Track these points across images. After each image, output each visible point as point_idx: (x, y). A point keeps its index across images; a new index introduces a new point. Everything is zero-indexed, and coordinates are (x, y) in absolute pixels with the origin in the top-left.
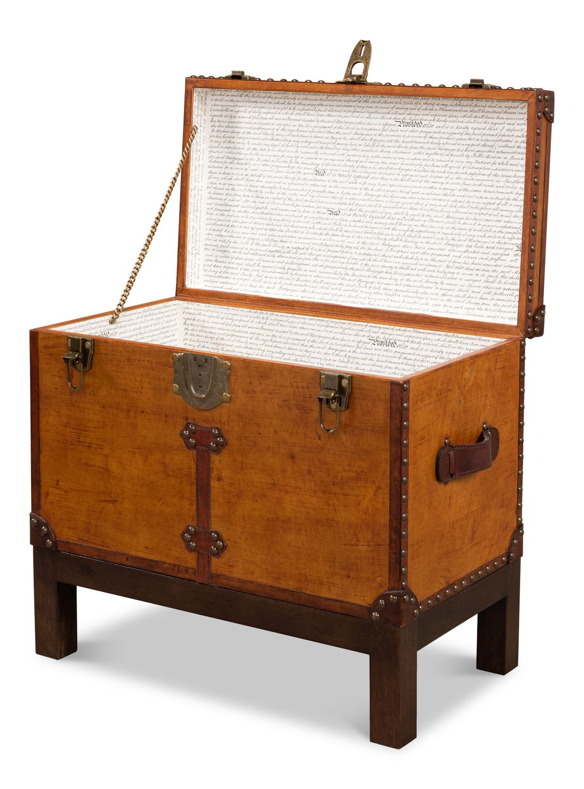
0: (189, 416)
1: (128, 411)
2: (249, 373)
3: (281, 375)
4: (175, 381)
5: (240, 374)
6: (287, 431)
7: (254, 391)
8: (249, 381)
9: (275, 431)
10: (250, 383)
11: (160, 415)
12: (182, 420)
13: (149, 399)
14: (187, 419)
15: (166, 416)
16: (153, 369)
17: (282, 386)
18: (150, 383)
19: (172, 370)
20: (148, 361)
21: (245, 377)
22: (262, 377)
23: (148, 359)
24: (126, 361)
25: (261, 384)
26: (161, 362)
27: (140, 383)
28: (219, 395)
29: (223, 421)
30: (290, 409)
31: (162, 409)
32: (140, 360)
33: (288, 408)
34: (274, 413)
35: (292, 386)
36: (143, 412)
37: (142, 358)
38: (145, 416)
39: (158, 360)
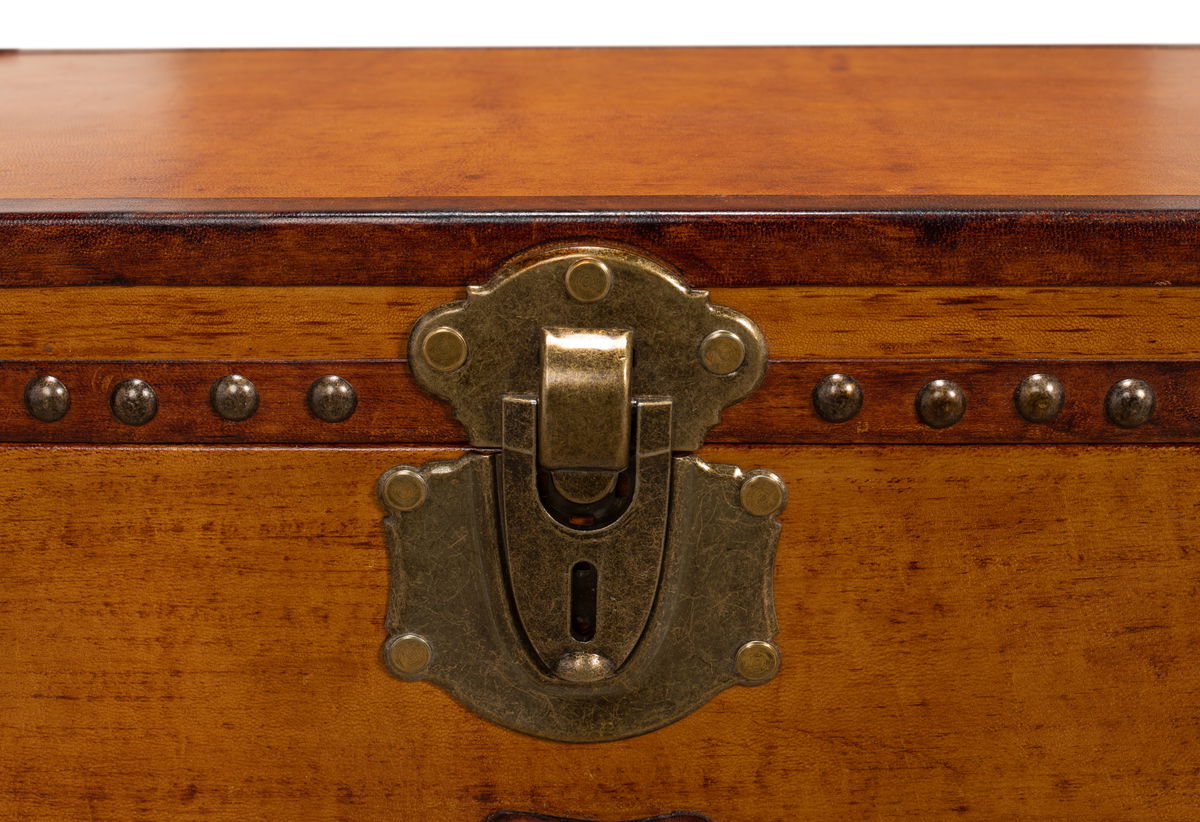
0: (502, 778)
1: (94, 796)
2: (907, 516)
3: (1122, 498)
4: (410, 620)
5: (844, 526)
6: (1138, 772)
7: (938, 607)
8: (904, 553)
9: (1064, 785)
10: (914, 566)
11: (306, 794)
12: (453, 804)
13: (227, 726)
14: (485, 798)
15: (347, 796)
16: (244, 570)
17: (1122, 558)
18: (229, 644)
19: (375, 559)
20: (207, 527)
21: (879, 541)
22: (994, 525)
23: (204, 520)
24: (53, 544)
25: (983, 563)
26: (299, 526)
27: (158, 649)
28: (708, 657)
29: (726, 777)
30: (1161, 664)
31: (315, 767)
32: (148, 530)
33: (1154, 660)
34: (1064, 697)
35: (1184, 549)
36: (191, 793)
37: (165, 518)
38: (203, 811)
39: (274, 518)
